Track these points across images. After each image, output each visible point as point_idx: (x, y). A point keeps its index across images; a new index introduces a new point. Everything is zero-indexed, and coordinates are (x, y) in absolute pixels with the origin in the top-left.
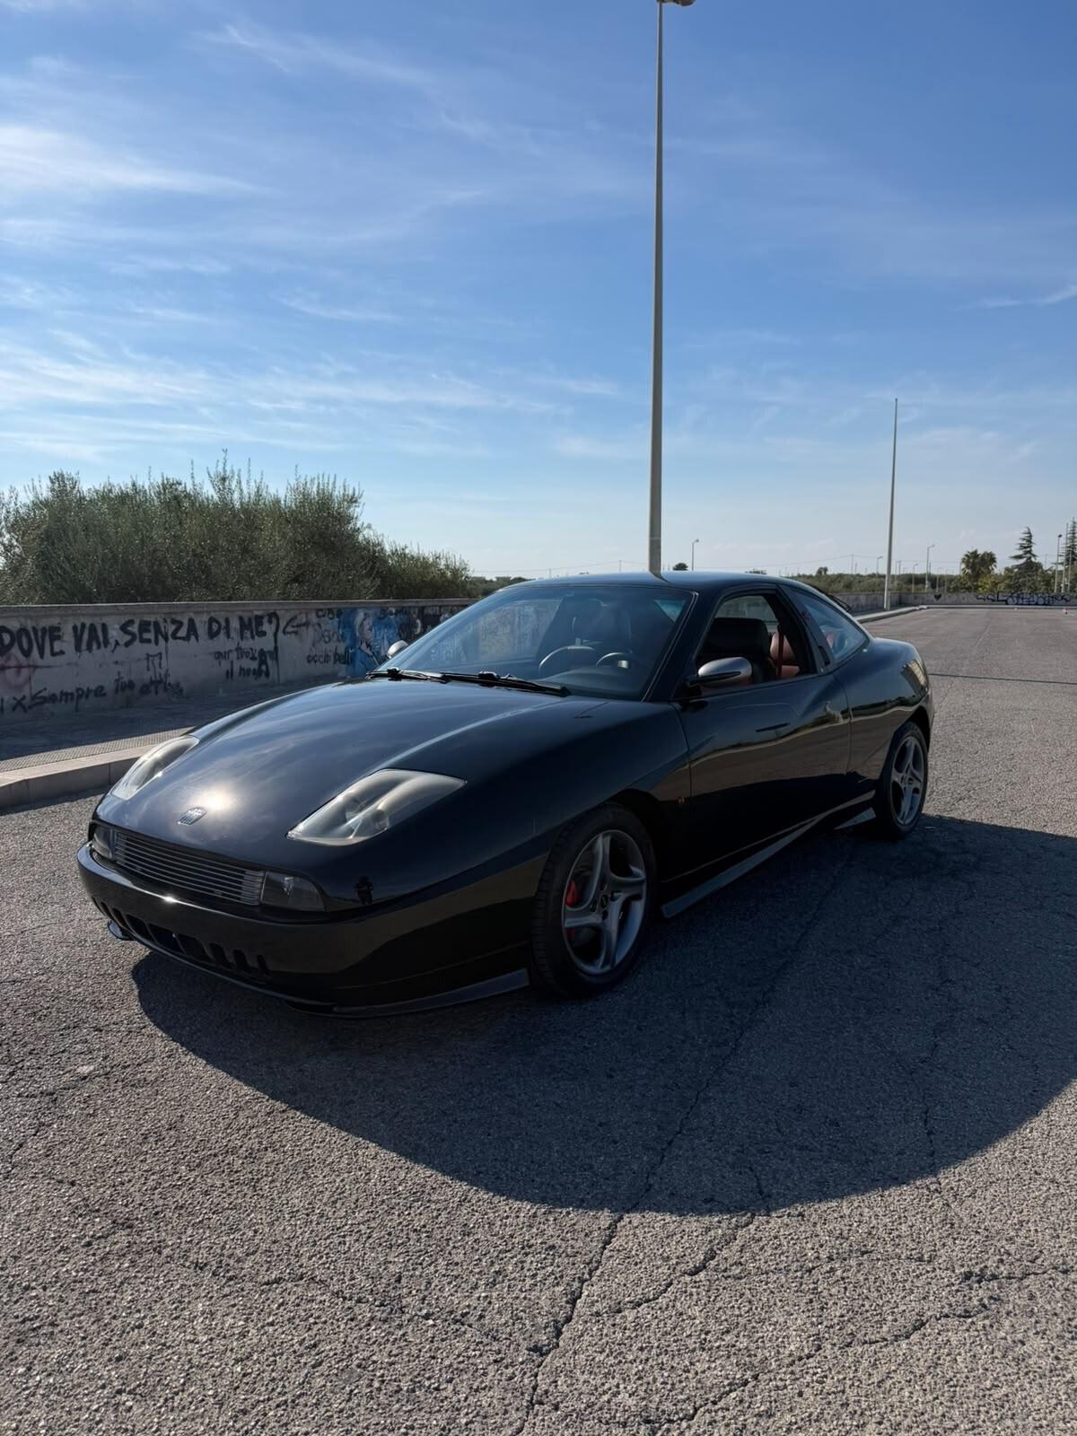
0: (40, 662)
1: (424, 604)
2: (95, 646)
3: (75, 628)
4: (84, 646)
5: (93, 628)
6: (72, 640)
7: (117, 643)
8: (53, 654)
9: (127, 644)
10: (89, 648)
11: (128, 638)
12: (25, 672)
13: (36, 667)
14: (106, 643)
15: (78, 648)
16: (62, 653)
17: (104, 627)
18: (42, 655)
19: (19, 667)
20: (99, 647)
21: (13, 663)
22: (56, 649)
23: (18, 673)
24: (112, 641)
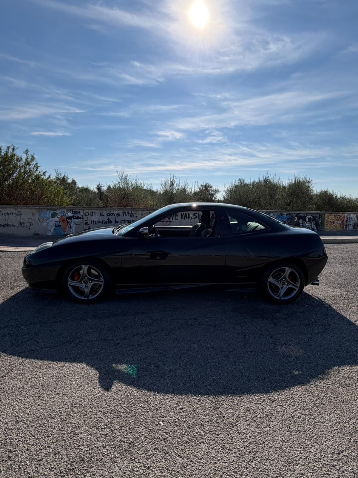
0: (172, 221)
1: (299, 213)
2: (186, 218)
3: (181, 214)
4: (183, 218)
5: (186, 214)
6: (180, 217)
7: (192, 218)
8: (175, 219)
9: (194, 218)
10: (184, 218)
11: (195, 217)
12: (168, 223)
13: (171, 222)
14: (189, 218)
15: (182, 218)
16: (178, 219)
17: (189, 214)
18: (173, 219)
19: (167, 222)
20: (187, 218)
21: (165, 220)
22: (176, 218)
23: (167, 223)
24: (191, 217)
